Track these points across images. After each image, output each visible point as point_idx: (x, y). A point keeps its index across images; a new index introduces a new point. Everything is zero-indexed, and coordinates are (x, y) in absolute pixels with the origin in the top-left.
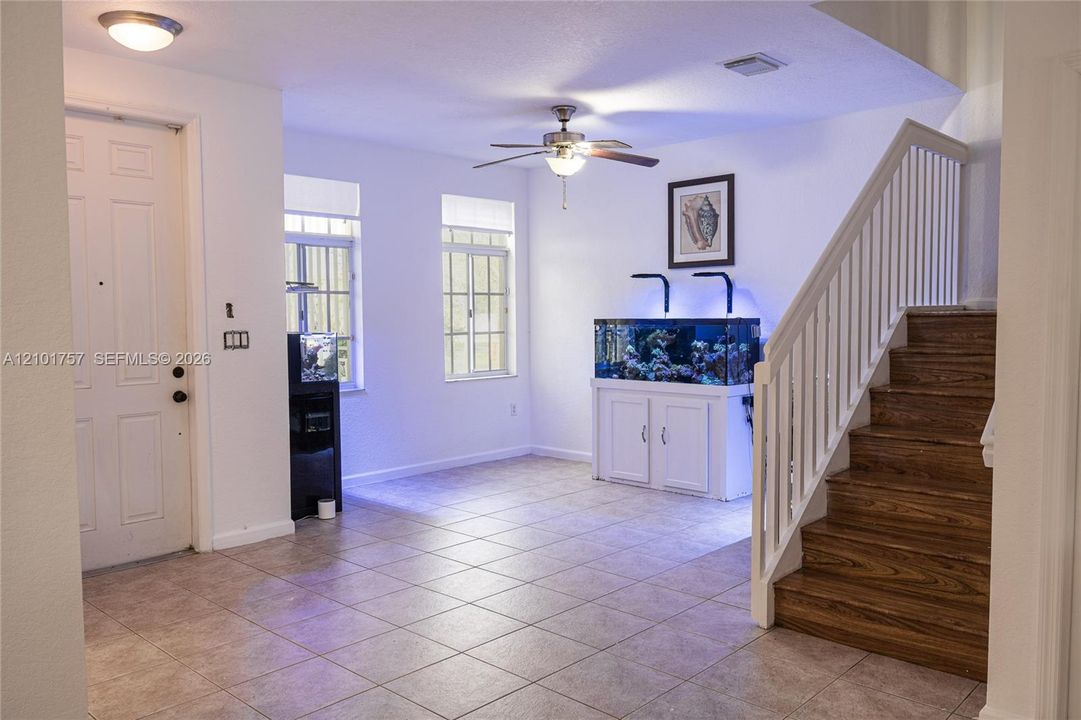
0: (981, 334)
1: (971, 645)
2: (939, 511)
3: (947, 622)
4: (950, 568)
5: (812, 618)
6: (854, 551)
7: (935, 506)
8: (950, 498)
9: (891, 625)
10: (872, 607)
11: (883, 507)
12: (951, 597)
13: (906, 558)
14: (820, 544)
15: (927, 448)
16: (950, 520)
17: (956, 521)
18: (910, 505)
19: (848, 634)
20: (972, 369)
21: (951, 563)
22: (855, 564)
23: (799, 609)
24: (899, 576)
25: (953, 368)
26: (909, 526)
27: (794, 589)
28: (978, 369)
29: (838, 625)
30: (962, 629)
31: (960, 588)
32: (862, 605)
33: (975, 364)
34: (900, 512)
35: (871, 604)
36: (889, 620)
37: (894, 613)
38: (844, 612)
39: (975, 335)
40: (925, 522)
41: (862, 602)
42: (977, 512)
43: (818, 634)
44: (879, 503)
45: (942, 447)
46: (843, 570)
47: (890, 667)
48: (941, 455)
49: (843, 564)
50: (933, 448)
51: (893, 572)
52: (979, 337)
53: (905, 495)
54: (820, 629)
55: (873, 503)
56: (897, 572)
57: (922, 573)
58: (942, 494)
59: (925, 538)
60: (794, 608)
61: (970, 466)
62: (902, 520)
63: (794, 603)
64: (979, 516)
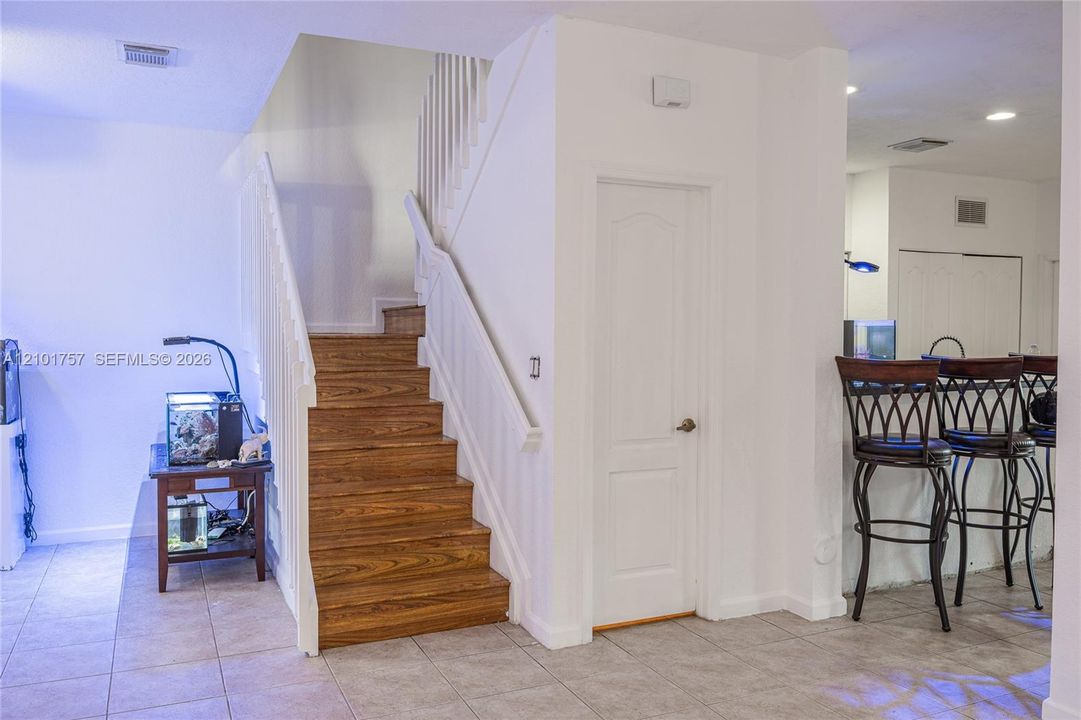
0: (335, 354)
1: (487, 598)
2: (396, 504)
3: (467, 586)
4: (438, 546)
5: (356, 628)
6: (358, 556)
7: (395, 501)
8: (409, 491)
9: (427, 605)
10: (413, 596)
11: (351, 513)
12: (438, 570)
13: (404, 548)
14: (324, 560)
15: (362, 454)
16: (407, 510)
17: (413, 510)
18: (374, 505)
19: (390, 628)
20: (348, 384)
21: (438, 541)
22: (360, 568)
23: (342, 624)
24: (399, 566)
25: (333, 384)
26: (376, 524)
27: (340, 606)
28: (353, 384)
29: (381, 625)
30: (482, 587)
31: (445, 560)
32: (405, 597)
33: (351, 379)
34: (368, 513)
35: (411, 593)
36: (424, 602)
37: (431, 593)
38: (387, 609)
39: (330, 355)
40: (388, 517)
41: (404, 594)
42: (427, 498)
43: (361, 640)
44: (348, 510)
45: (374, 452)
46: (348, 578)
47: (435, 640)
48: (372, 459)
49: (348, 572)
50: (366, 454)
51: (393, 564)
52: (333, 357)
53: (373, 497)
54: (364, 634)
55: (342, 511)
56: (396, 563)
57: (417, 557)
58: (403, 489)
59: (392, 530)
60: (338, 624)
61: (395, 464)
62: (370, 520)
63: (337, 620)
64: (429, 501)
